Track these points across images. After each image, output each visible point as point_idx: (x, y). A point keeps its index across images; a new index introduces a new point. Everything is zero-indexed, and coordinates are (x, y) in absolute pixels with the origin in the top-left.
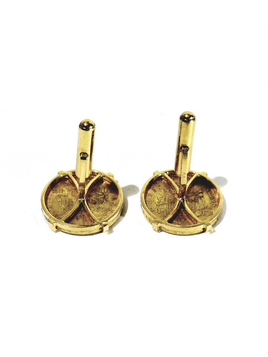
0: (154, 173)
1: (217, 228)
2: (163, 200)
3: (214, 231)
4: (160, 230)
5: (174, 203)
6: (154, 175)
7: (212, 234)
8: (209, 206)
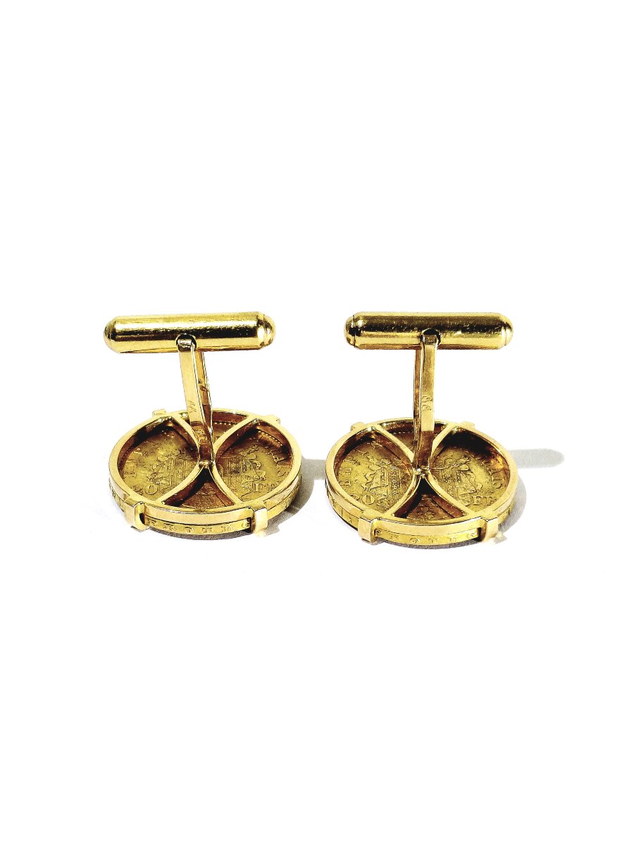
0: (352, 426)
1: (510, 532)
2: (377, 479)
3: (504, 539)
4: (377, 537)
5: (404, 483)
6: (352, 430)
7: (499, 544)
8: (487, 486)
